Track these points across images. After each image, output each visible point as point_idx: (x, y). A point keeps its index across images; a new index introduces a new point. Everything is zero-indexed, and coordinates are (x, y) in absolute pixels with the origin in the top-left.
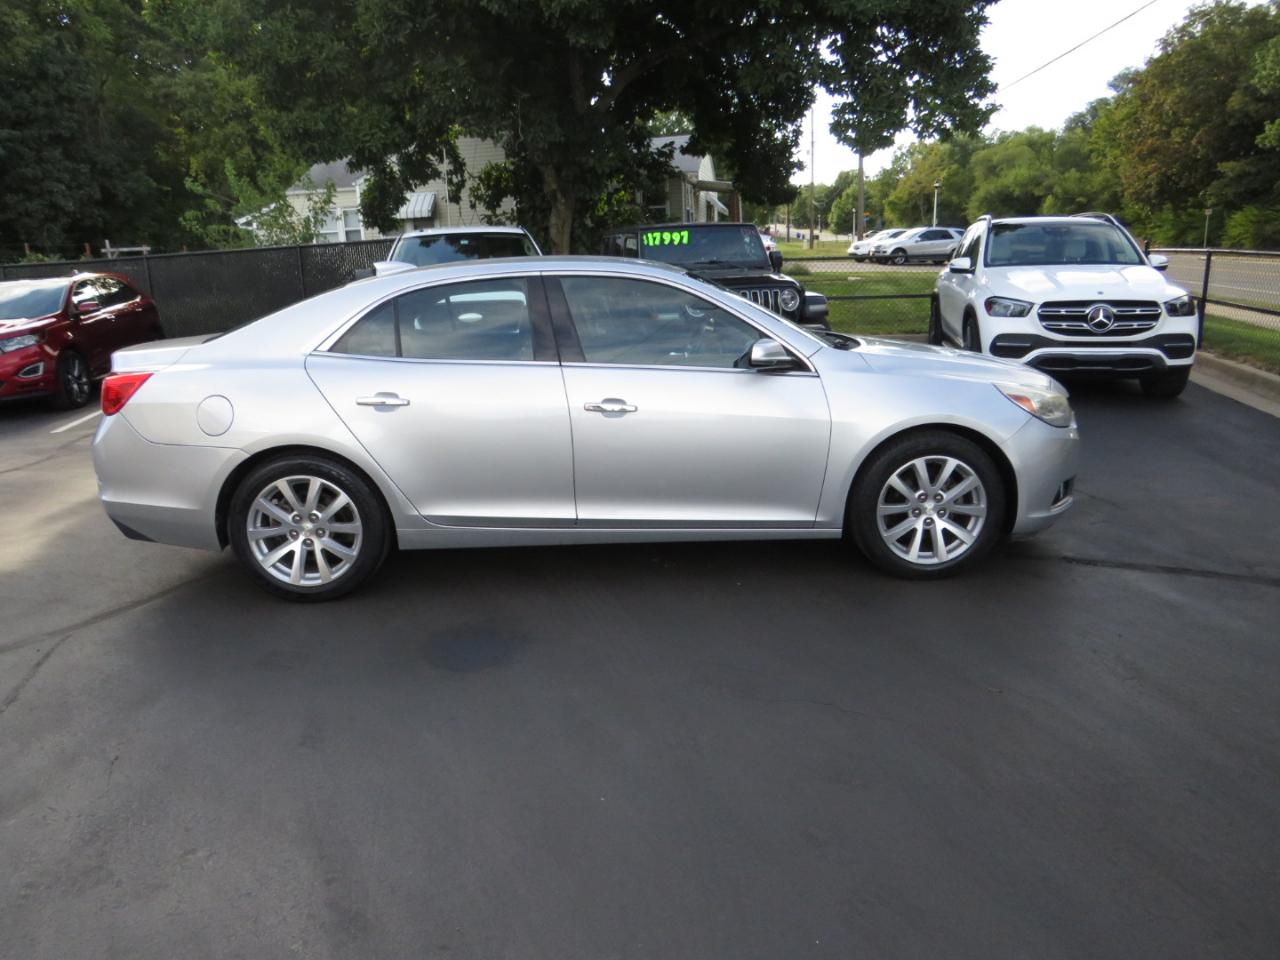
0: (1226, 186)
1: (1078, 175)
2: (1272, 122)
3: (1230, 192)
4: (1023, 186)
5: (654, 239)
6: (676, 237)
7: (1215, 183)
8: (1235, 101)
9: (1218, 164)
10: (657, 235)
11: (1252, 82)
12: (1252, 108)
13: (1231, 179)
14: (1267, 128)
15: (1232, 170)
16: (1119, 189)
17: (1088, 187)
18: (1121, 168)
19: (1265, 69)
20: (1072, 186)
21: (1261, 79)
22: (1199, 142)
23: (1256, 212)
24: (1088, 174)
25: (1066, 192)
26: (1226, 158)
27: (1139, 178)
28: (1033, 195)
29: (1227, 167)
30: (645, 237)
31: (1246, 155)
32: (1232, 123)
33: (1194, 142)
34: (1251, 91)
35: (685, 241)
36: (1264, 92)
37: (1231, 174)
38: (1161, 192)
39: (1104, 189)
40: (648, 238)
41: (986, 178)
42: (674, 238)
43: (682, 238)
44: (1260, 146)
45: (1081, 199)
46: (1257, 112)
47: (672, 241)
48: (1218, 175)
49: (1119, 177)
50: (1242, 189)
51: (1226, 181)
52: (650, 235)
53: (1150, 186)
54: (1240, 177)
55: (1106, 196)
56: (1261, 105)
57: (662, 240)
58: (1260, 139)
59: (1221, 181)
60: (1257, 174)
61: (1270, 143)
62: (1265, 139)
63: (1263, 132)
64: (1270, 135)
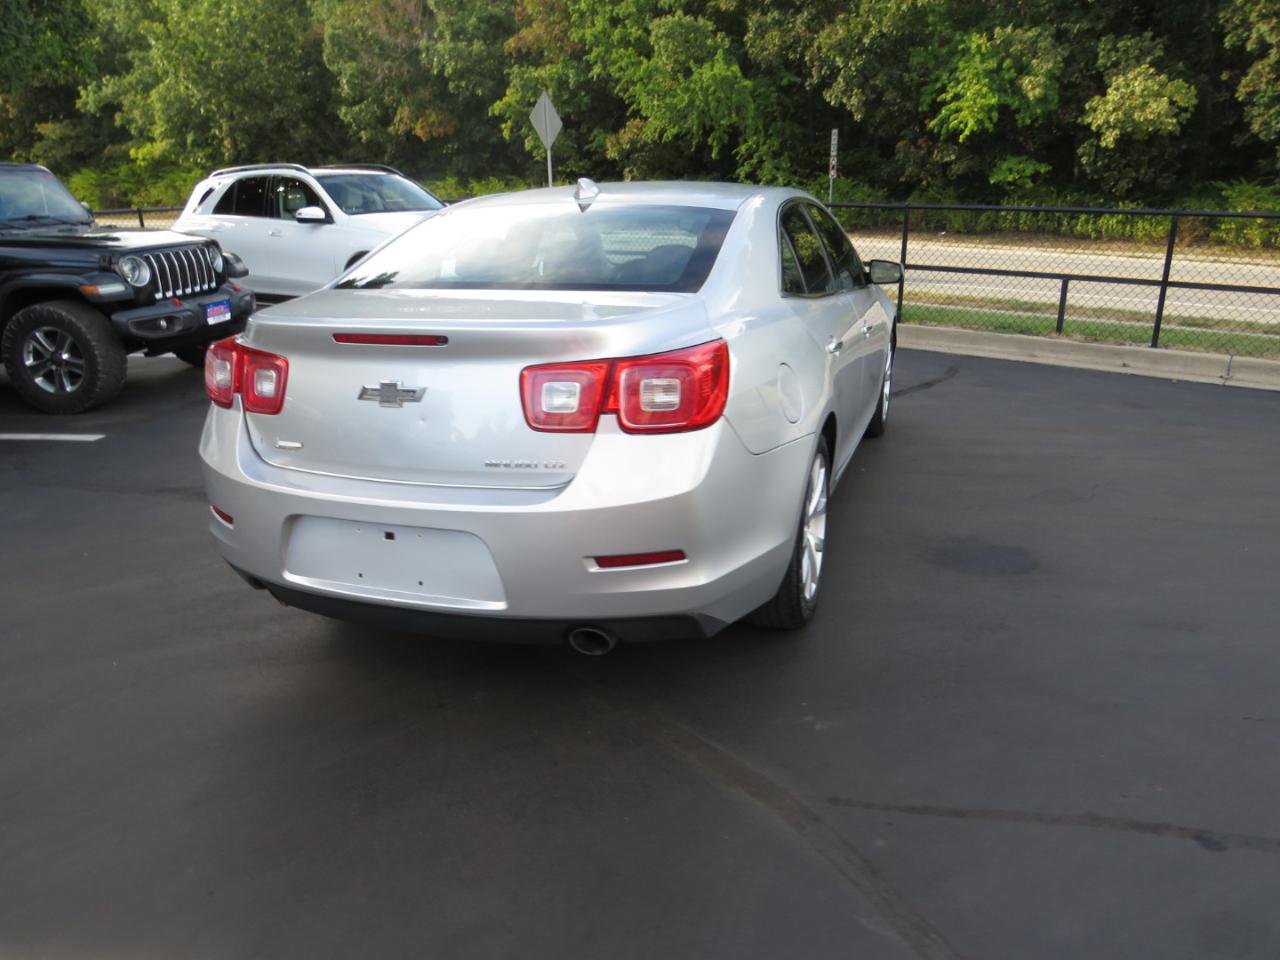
0: (51, 148)
2: (85, 88)
3: (58, 153)
7: (38, 144)
9: (36, 125)
13: (54, 141)
14: (83, 93)
15: (53, 131)
23: (93, 175)
26: (44, 119)
29: (48, 129)
31: (56, 119)
37: (54, 137)
44: (83, 111)
48: (41, 137)
50: (69, 153)
51: (49, 143)
54: (62, 140)
58: (79, 104)
59: (44, 142)
60: (78, 137)
61: (91, 108)
62: (86, 104)
63: (79, 97)
64: (88, 99)
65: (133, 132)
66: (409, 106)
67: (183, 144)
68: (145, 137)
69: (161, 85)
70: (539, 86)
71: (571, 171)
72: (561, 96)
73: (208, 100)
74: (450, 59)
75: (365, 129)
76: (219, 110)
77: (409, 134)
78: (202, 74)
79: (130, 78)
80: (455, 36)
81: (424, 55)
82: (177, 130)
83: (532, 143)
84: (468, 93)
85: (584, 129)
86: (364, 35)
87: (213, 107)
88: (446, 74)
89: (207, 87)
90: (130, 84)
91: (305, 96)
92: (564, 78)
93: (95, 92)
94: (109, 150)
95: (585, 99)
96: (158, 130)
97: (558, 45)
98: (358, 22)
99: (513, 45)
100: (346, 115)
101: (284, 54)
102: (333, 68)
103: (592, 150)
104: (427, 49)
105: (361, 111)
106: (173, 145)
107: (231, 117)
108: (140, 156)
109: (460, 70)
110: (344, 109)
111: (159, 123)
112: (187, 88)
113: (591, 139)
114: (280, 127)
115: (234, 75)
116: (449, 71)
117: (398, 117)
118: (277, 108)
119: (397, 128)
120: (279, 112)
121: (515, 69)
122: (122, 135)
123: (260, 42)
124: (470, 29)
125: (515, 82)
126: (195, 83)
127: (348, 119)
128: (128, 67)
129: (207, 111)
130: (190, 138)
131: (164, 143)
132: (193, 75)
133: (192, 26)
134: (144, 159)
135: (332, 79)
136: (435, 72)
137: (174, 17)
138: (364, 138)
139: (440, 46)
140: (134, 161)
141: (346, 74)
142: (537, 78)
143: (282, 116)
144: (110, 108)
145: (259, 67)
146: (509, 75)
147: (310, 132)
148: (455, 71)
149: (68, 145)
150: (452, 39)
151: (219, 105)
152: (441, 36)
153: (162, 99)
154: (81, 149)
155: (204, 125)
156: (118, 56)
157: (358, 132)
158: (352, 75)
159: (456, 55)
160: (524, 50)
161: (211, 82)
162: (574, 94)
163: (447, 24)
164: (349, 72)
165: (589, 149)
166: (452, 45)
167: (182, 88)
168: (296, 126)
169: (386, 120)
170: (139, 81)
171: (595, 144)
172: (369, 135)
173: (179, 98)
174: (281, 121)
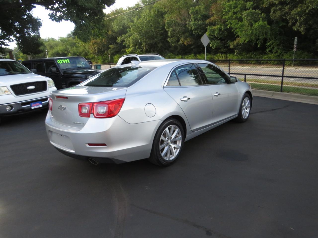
0: (112, 50)
1: (76, 48)
2: (119, 37)
3: (113, 51)
4: (62, 51)
5: (60, 61)
7: (109, 49)
8: (110, 33)
9: (109, 46)
11: (113, 29)
12: (113, 34)
13: (112, 49)
14: (118, 38)
15: (112, 47)
16: (87, 51)
17: (79, 51)
18: (86, 46)
19: (114, 26)
20: (75, 51)
21: (115, 28)
22: (104, 41)
23: (119, 56)
24: (78, 48)
25: (74, 52)
26: (111, 44)
27: (93, 49)
28: (64, 53)
29: (111, 46)
30: (57, 61)
31: (113, 44)
32: (110, 37)
33: (103, 41)
34: (113, 31)
36: (116, 31)
37: (112, 48)
38: (98, 52)
39: (83, 51)
41: (50, 49)
42: (66, 61)
43: (68, 61)
44: (118, 42)
45: (78, 54)
46: (114, 35)
48: (110, 48)
49: (86, 49)
50: (115, 51)
53: (95, 50)
54: (114, 48)
55: (84, 53)
56: (115, 34)
57: (63, 62)
58: (117, 41)
59: (110, 49)
60: (117, 48)
61: (119, 41)
62: (118, 41)
63: (117, 39)
64: (119, 40)
65: (127, 46)
66: (183, 37)
67: (135, 48)
68: (129, 47)
69: (132, 36)
70: (214, 31)
71: (222, 51)
72: (219, 33)
73: (141, 39)
74: (193, 26)
75: (173, 43)
76: (143, 41)
77: (183, 43)
78: (140, 33)
79: (127, 35)
80: (195, 20)
81: (187, 25)
82: (135, 45)
83: (212, 45)
84: (197, 34)
85: (226, 41)
86: (175, 21)
87: (142, 40)
88: (192, 29)
89: (141, 36)
90: (127, 36)
91: (162, 36)
92: (221, 28)
93: (120, 38)
94: (122, 50)
95: (226, 33)
96: (131, 45)
97: (220, 20)
98: (173, 19)
99: (208, 21)
100: (169, 40)
101: (158, 27)
102: (167, 30)
103: (227, 46)
104: (188, 24)
105: (173, 39)
106: (134, 49)
107: (145, 42)
108: (128, 51)
109: (195, 28)
110: (169, 39)
111: (131, 44)
112: (137, 36)
113: (227, 43)
114: (156, 43)
115: (147, 32)
116: (193, 28)
117: (181, 40)
118: (155, 39)
119: (181, 42)
120: (155, 40)
121: (208, 27)
122: (125, 47)
123: (152, 25)
124: (199, 18)
125: (208, 30)
126: (138, 35)
127: (170, 41)
128: (127, 32)
129: (141, 41)
130: (137, 47)
131: (132, 48)
132: (138, 33)
133: (139, 23)
134: (128, 52)
135: (166, 32)
136: (190, 29)
137: (135, 21)
138: (173, 45)
139: (191, 23)
140: (127, 52)
141: (170, 31)
142: (214, 29)
143: (156, 41)
144: (123, 41)
145: (152, 30)
146: (207, 28)
147: (162, 44)
148: (194, 28)
149: (115, 49)
150: (194, 21)
151: (143, 39)
152: (192, 20)
153: (132, 39)
154: (117, 50)
155: (141, 44)
156: (125, 30)
157: (172, 44)
158: (171, 31)
159: (194, 24)
160: (211, 22)
161: (142, 35)
162: (223, 32)
163: (193, 18)
164: (170, 30)
165: (226, 46)
166: (194, 22)
167: (136, 36)
168: (159, 43)
169: (178, 41)
170: (128, 35)
171: (228, 45)
172: (174, 45)
173: (136, 38)
174: (156, 42)
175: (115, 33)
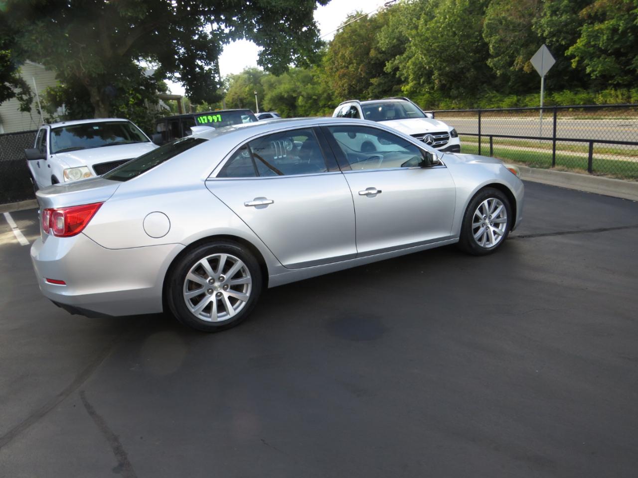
0: (375, 88)
1: (311, 86)
2: (388, 62)
3: (376, 91)
4: (288, 92)
5: (204, 120)
6: (215, 118)
7: (370, 87)
8: (373, 53)
9: (371, 80)
10: (205, 117)
11: (378, 45)
12: (379, 56)
13: (376, 86)
14: (387, 64)
15: (376, 82)
16: (330, 92)
17: (317, 92)
18: (329, 82)
19: (382, 40)
20: (310, 91)
21: (382, 44)
22: (361, 70)
24: (316, 86)
25: (308, 94)
26: (374, 77)
27: (340, 87)
28: (292, 96)
29: (374, 81)
30: (199, 119)
31: (379, 76)
32: (372, 62)
33: (359, 70)
34: (378, 49)
35: (220, 120)
36: (383, 49)
37: (376, 84)
38: (349, 92)
39: (324, 92)
40: (200, 120)
41: (269, 89)
42: (214, 119)
43: (218, 118)
44: (386, 72)
45: (314, 97)
46: (381, 57)
47: (213, 120)
48: (372, 84)
49: (329, 87)
50: (381, 90)
51: (374, 86)
52: (201, 118)
53: (345, 90)
54: (379, 85)
55: (325, 95)
56: (382, 55)
57: (208, 120)
58: (385, 69)
59: (372, 86)
60: (385, 83)
61: (389, 70)
62: (387, 69)
63: (386, 66)
64: (388, 67)
65: (403, 79)
66: (523, 55)
67: (419, 84)
68: (406, 81)
69: (414, 58)
70: (599, 35)
71: (618, 82)
72: (613, 38)
73: (429, 63)
74: (548, 27)
75: (500, 69)
76: (435, 66)
77: (521, 69)
78: (428, 51)
79: (404, 56)
80: (554, 13)
81: (534, 27)
82: (417, 77)
83: (591, 69)
84: (558, 44)
85: (630, 56)
86: (506, 20)
87: (432, 66)
88: (544, 35)
89: (430, 56)
90: (404, 58)
91: (477, 55)
92: (616, 27)
93: (392, 63)
94: (395, 87)
95: (631, 36)
96: (411, 77)
97: (617, 7)
98: (503, 15)
99: (585, 13)
100: (490, 63)
101: (468, 36)
102: (487, 40)
103: (631, 69)
104: (536, 23)
105: (499, 60)
106: (415, 84)
107: (440, 69)
108: (405, 90)
109: (553, 32)
110: (489, 60)
111: (411, 75)
112: (422, 58)
113: (633, 62)
114: (462, 71)
115: (444, 49)
116: (546, 33)
117: (516, 62)
118: (461, 63)
119: (516, 67)
120: (462, 64)
121: (585, 27)
122: (400, 82)
123: (457, 32)
124: (562, 8)
125: (584, 35)
126: (425, 55)
127: (491, 65)
128: (405, 49)
129: (430, 67)
130: (422, 81)
131: (411, 84)
132: (425, 52)
133: (428, 29)
134: (407, 91)
135: (486, 45)
136: (539, 35)
137: (420, 27)
138: (499, 74)
139: (543, 21)
140: (403, 92)
141: (492, 43)
142: (598, 30)
143: (462, 66)
144: (396, 69)
145: (455, 44)
146: (581, 30)
147: (475, 73)
148: (550, 33)
149: (381, 87)
150: (551, 16)
151: (435, 64)
152: (545, 14)
153: (414, 64)
154: (385, 88)
155: (430, 73)
156: (402, 46)
157: (496, 71)
158: (495, 42)
159: (551, 24)
160: (593, 14)
161: (432, 54)
162: (623, 35)
163: (549, 7)
164: (494, 41)
165: (630, 69)
166: (549, 19)
167: (420, 59)
168: (468, 70)
169: (511, 64)
170: (407, 56)
171: (634, 66)
172: (501, 72)
173: (421, 63)
174: (462, 68)
175: (383, 52)
